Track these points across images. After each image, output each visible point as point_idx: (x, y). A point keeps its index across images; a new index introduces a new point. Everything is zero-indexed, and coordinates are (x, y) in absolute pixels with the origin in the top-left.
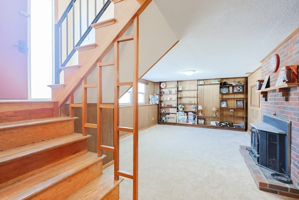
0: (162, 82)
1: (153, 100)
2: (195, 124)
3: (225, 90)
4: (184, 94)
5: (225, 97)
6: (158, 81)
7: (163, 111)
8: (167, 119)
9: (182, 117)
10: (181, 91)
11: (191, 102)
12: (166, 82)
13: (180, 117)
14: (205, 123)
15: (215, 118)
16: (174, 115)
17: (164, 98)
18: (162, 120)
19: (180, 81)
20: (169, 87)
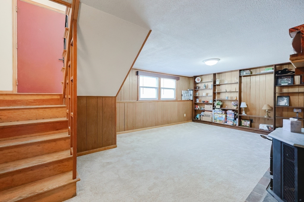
0: (198, 76)
1: (186, 96)
2: (236, 125)
3: (286, 80)
4: (223, 88)
5: (285, 90)
6: (192, 76)
7: (198, 107)
8: (202, 116)
9: (219, 115)
10: (219, 85)
11: (232, 98)
12: (201, 76)
13: (217, 116)
14: (251, 126)
15: (268, 119)
16: (210, 112)
17: (200, 93)
18: (197, 118)
19: (219, 73)
20: (205, 81)
